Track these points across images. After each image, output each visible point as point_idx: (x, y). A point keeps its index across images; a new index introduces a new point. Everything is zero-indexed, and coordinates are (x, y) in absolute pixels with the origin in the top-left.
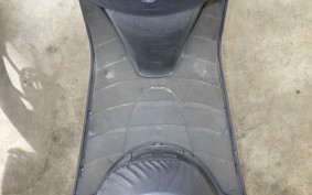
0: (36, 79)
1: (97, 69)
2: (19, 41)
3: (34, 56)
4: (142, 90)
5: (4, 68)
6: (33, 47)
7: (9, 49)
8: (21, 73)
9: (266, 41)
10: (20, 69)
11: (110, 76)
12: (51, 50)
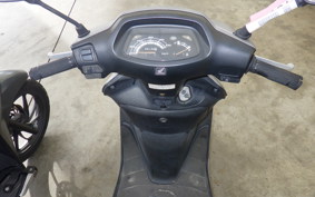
0: (69, 191)
1: (123, 175)
2: (64, 162)
3: (72, 173)
4: (152, 191)
5: (47, 181)
6: (73, 167)
7: (56, 167)
8: (59, 185)
9: (247, 175)
10: (59, 182)
11: (131, 180)
12: (86, 170)
